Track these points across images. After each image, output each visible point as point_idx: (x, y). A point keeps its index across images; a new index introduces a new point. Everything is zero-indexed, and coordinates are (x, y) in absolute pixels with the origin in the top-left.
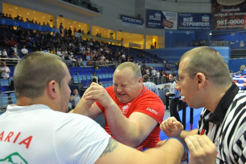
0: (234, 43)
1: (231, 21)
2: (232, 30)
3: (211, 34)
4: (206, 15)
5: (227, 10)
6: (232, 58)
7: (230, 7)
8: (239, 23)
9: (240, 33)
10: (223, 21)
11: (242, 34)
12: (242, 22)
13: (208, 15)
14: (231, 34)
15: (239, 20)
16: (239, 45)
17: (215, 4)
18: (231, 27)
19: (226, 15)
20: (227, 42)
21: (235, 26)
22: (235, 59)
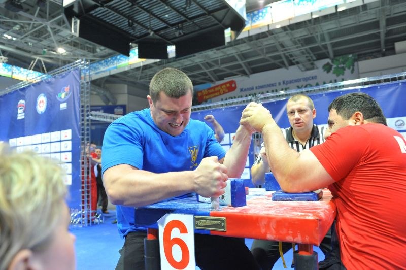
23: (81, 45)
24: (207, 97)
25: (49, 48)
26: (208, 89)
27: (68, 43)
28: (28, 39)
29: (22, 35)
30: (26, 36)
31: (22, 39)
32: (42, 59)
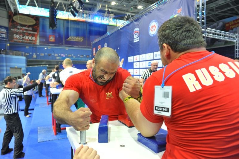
0: (28, 54)
1: (26, 37)
2: (27, 44)
3: (8, 45)
4: (3, 28)
5: (21, 27)
6: (28, 66)
7: (25, 26)
8: (32, 39)
9: (33, 47)
10: (19, 36)
11: (34, 48)
12: (34, 39)
13: (5, 28)
14: (25, 47)
15: (32, 37)
16: (33, 56)
17: (11, 20)
18: (26, 41)
19: (21, 31)
20: (23, 53)
21: (29, 42)
22: (31, 66)
23: (151, 1)
24: (233, 27)
25: (134, 7)
26: (234, 21)
27: (144, 2)
28: (124, 3)
29: (120, 1)
30: (123, 1)
31: (121, 3)
32: (130, 14)
